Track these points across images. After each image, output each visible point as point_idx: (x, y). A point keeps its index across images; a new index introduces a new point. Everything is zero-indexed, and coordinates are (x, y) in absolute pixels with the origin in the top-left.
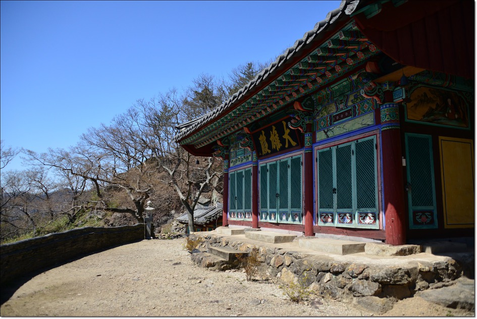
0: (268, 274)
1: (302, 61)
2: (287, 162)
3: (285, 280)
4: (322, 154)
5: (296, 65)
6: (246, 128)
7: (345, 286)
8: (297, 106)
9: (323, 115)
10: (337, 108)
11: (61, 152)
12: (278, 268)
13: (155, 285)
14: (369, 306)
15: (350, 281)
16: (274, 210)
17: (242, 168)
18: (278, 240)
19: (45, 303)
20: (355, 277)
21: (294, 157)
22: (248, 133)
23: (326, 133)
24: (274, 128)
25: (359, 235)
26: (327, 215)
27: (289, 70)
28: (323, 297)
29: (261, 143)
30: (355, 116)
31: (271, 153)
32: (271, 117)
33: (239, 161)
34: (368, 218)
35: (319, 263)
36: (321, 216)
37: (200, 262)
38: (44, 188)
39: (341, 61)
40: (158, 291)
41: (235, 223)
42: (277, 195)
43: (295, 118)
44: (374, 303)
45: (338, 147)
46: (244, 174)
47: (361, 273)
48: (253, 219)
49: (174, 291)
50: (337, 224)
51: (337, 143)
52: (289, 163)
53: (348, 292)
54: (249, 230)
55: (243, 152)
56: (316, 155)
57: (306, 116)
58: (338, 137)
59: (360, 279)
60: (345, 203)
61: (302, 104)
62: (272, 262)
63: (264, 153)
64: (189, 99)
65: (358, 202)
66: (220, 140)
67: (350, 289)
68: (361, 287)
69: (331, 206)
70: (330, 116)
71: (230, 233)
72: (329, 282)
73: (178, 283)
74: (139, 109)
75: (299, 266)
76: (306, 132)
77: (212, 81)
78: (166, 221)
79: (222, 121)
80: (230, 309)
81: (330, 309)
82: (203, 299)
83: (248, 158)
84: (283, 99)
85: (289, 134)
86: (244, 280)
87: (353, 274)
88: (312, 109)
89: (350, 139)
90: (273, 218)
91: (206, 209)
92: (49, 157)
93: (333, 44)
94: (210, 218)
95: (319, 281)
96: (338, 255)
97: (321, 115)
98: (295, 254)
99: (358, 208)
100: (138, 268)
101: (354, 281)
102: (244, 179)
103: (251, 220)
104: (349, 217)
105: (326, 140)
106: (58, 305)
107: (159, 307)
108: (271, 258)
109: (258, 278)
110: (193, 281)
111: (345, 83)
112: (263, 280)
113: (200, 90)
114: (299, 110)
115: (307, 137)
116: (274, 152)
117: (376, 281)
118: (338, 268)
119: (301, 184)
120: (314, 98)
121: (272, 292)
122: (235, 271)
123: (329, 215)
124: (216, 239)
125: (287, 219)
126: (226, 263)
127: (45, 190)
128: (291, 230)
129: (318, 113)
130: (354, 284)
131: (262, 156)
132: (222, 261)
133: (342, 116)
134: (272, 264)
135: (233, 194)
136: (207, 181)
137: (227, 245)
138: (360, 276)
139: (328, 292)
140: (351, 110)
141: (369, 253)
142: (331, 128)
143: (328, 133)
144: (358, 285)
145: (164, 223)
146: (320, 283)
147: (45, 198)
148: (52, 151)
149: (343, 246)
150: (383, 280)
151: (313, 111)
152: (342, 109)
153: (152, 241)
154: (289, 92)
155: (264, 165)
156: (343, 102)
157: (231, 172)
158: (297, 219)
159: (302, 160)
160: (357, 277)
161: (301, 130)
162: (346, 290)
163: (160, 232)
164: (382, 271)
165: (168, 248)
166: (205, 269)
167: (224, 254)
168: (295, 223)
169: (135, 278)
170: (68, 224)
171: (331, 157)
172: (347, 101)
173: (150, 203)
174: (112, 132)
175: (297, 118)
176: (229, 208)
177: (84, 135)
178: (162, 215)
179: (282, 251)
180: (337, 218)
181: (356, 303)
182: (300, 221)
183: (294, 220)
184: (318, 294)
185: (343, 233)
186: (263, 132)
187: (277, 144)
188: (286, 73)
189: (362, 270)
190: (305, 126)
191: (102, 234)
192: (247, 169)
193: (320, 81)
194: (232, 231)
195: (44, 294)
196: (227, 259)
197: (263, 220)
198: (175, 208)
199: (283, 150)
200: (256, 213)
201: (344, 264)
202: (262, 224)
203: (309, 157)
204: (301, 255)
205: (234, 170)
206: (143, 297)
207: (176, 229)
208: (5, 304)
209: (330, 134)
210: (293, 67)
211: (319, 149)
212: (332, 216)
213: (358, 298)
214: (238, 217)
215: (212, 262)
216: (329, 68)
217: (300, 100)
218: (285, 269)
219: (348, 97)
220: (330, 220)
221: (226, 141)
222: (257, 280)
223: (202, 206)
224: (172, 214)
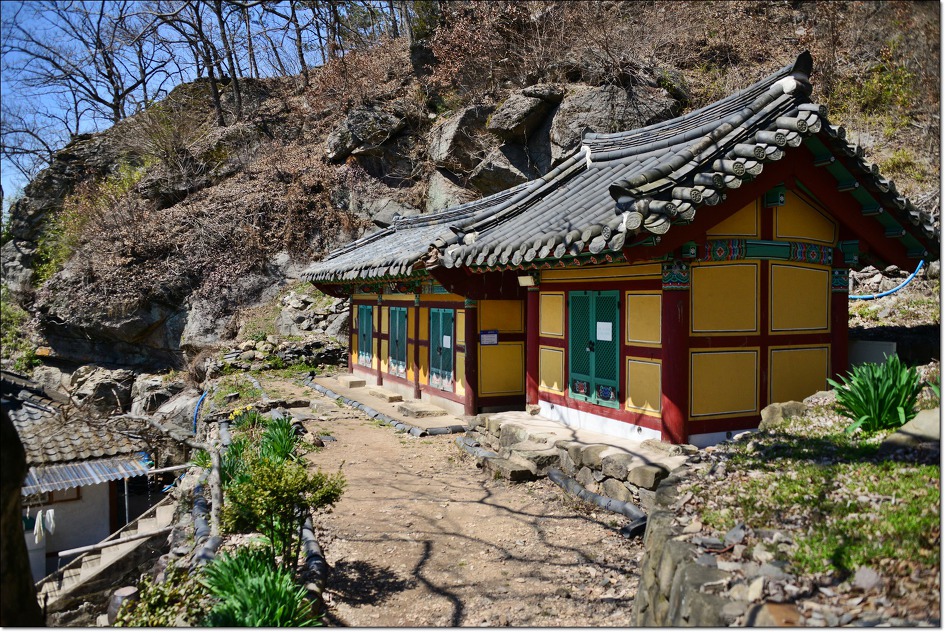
78: (256, 293)
145: (248, 302)
163: (232, 335)
198: (291, 245)
207: (301, 319)
224: (277, 267)
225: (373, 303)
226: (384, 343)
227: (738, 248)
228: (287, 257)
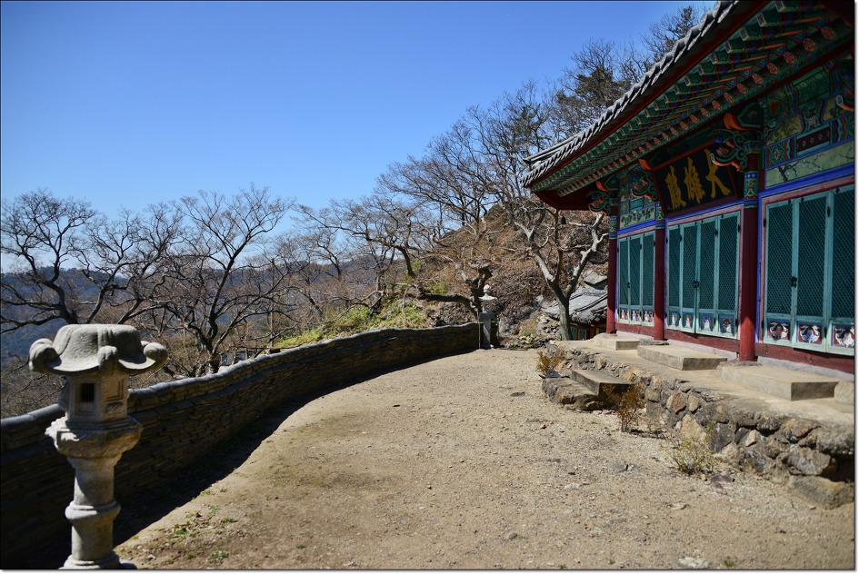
0: (662, 422)
1: (717, 50)
2: (713, 223)
3: (687, 435)
4: (774, 212)
5: (707, 58)
6: (644, 161)
7: (777, 455)
8: (729, 122)
9: (778, 138)
10: (805, 125)
11: (350, 204)
12: (677, 413)
13: (474, 426)
14: (811, 493)
15: (786, 448)
16: (691, 310)
17: (638, 231)
18: (689, 364)
19: (317, 442)
20: (795, 442)
21: (726, 216)
22: (647, 170)
23: (783, 172)
24: (690, 161)
25: (833, 366)
26: (779, 325)
27: (697, 66)
28: (741, 470)
29: (670, 187)
30: (835, 141)
31: (688, 206)
32: (687, 139)
33: (635, 219)
34: (850, 335)
35: (741, 412)
36: (769, 326)
37: (553, 394)
38: (332, 258)
39: (794, 44)
40: (477, 436)
41: (627, 328)
42: (696, 284)
43: (724, 146)
44: (820, 489)
45: (802, 200)
46: (642, 242)
47: (805, 435)
48: (655, 323)
49: (499, 439)
50: (795, 343)
51: (801, 191)
52: (718, 227)
53: (781, 465)
54: (646, 343)
55: (641, 204)
56: (765, 213)
57: (747, 138)
58: (804, 180)
59: (802, 446)
60: (810, 306)
61: (739, 117)
62: (669, 403)
63: (675, 206)
64: (568, 94)
65: (833, 305)
66: (602, 180)
67: (785, 461)
68: (802, 460)
69: (786, 310)
70: (792, 140)
71: (615, 347)
72: (753, 446)
73: (511, 426)
74: (472, 123)
75: (710, 414)
76: (747, 170)
77: (611, 54)
78: (527, 315)
79: (594, 152)
80: (574, 474)
81: (744, 490)
82: (539, 455)
83: (648, 213)
84: (698, 113)
85: (717, 174)
86: (618, 430)
87: (791, 435)
88: (758, 126)
89: (826, 185)
90: (688, 324)
91: (598, 295)
92: (332, 215)
93: (768, 21)
94: (602, 313)
95: (738, 443)
96: (783, 401)
97: (775, 138)
98: (704, 393)
99: (833, 315)
100: (457, 397)
101: (793, 448)
102: (641, 251)
103: (652, 324)
104: (817, 333)
105: (782, 186)
106: (334, 445)
107: (469, 461)
108: (667, 397)
109: (643, 427)
110: (533, 425)
111: (819, 76)
112: (650, 432)
113: (587, 74)
114: (733, 129)
115: (749, 180)
116: (692, 206)
117: (826, 452)
118: (769, 423)
119: (737, 266)
120: (762, 104)
121: (655, 454)
122: (610, 413)
123: (783, 325)
124: (587, 356)
125: (712, 328)
126: (594, 398)
127: (334, 261)
128: (717, 347)
129: (769, 133)
130: (792, 454)
131: (671, 211)
132: (588, 396)
133: (812, 140)
134: (668, 407)
135: (624, 277)
136: (594, 248)
137: (603, 367)
138: (802, 441)
139: (750, 462)
140: (828, 128)
141: (840, 400)
142: (792, 164)
143: (787, 173)
144: (798, 455)
145: (524, 318)
146: (739, 445)
147: (336, 273)
148: (336, 204)
149: (793, 384)
150: (839, 452)
151: (762, 129)
152: (813, 127)
153: (493, 352)
154: (706, 101)
155: (676, 227)
156: (814, 114)
157: (621, 238)
158: (729, 328)
159: (740, 221)
160: (797, 442)
161: (737, 166)
162: (778, 462)
163: (517, 333)
164: (841, 435)
165: (513, 366)
166: (559, 406)
167: (592, 383)
168: (725, 335)
169: (446, 414)
170: (372, 315)
171: (791, 219)
172: (822, 112)
173: (488, 289)
174: (427, 167)
175: (728, 144)
176: (617, 302)
177: (383, 176)
178: (521, 303)
179: (685, 386)
180: (795, 330)
181: (792, 486)
182: (733, 332)
183: (724, 331)
184: (734, 464)
185: (806, 361)
186: (672, 169)
187: (696, 192)
188: (691, 72)
189: (807, 430)
190: (744, 159)
191: (409, 340)
192: (646, 234)
193: (759, 80)
194: (618, 342)
195: (318, 429)
196: (596, 393)
197: (673, 327)
198: (544, 292)
199: (708, 202)
200: (661, 313)
201: (780, 418)
202: (671, 334)
203: (752, 216)
204: (715, 395)
205: (626, 235)
206: (451, 443)
207: (545, 328)
208: (267, 439)
209: (790, 175)
210: (702, 61)
211: (769, 203)
212: (788, 327)
213: (796, 477)
214: (632, 318)
215: (571, 396)
216: (774, 57)
217: (735, 110)
218: (687, 417)
219: (824, 102)
220: (784, 334)
221: (613, 182)
222: (641, 432)
223: (592, 290)
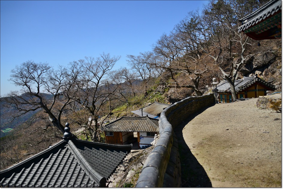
136: (242, 62)
173: (215, 80)
224: (206, 88)
225: (222, 94)
226: (224, 100)
227: (253, 90)
228: (208, 86)
